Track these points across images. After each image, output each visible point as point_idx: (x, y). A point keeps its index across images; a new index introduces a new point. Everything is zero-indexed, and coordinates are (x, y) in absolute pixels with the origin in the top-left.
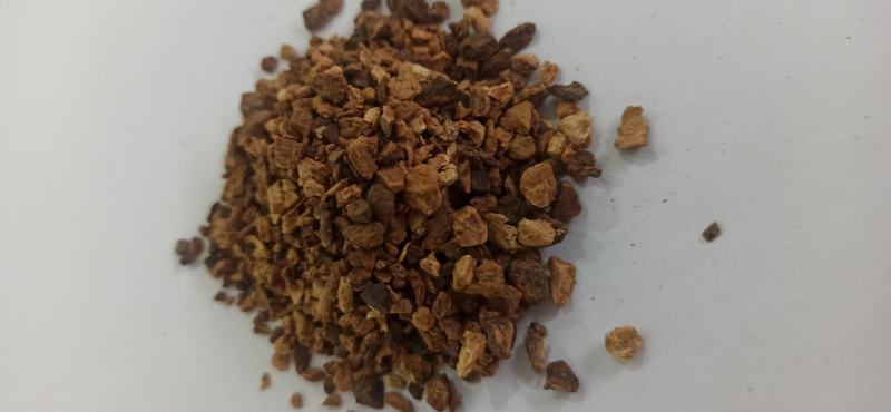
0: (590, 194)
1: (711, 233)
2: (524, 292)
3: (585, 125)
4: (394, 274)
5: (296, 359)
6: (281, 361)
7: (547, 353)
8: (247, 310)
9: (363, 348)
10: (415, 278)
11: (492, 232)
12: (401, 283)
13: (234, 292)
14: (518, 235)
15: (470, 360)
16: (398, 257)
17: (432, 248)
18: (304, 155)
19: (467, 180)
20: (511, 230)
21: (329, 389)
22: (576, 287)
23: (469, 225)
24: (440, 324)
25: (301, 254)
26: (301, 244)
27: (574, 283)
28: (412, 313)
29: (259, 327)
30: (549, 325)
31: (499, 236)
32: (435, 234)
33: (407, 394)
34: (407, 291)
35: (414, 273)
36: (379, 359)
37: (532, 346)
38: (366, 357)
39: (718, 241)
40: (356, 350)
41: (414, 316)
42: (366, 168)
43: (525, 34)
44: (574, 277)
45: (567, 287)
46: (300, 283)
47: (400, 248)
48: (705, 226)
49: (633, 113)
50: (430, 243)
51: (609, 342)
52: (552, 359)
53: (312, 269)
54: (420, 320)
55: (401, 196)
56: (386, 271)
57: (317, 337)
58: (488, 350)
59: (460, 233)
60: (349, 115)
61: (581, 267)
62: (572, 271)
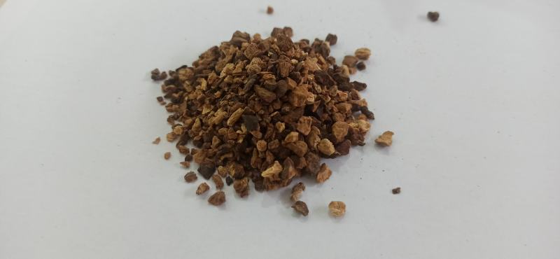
0: (354, 152)
1: (396, 191)
2: (308, 165)
3: (368, 126)
4: (264, 119)
5: (181, 138)
6: (172, 137)
7: (300, 196)
8: (169, 111)
9: (221, 147)
10: (271, 127)
11: (310, 135)
12: (264, 124)
13: (168, 102)
14: (319, 143)
15: (272, 172)
16: (270, 114)
17: (286, 121)
18: (259, 56)
19: (316, 107)
20: (318, 139)
21: (189, 159)
22: (328, 181)
23: (306, 124)
24: (267, 152)
25: (224, 94)
26: (228, 90)
27: (328, 178)
28: (260, 139)
29: (170, 120)
30: (307, 188)
31: (312, 138)
32: (291, 116)
33: (224, 180)
34: (264, 130)
35: (271, 125)
36: (222, 158)
37: (296, 188)
38: (218, 152)
39: (396, 195)
40: (217, 147)
41: (259, 141)
42: (285, 73)
43: (361, 87)
44: (329, 176)
45: (325, 178)
46: (212, 107)
47: (275, 111)
48: (395, 187)
49: (390, 134)
50: (286, 118)
51: (332, 204)
52: (301, 200)
53: (226, 102)
54: (260, 145)
55: (290, 92)
56: (262, 116)
57: (200, 134)
58: (280, 174)
59: (301, 122)
60: (286, 55)
61: (334, 174)
62: (330, 173)
